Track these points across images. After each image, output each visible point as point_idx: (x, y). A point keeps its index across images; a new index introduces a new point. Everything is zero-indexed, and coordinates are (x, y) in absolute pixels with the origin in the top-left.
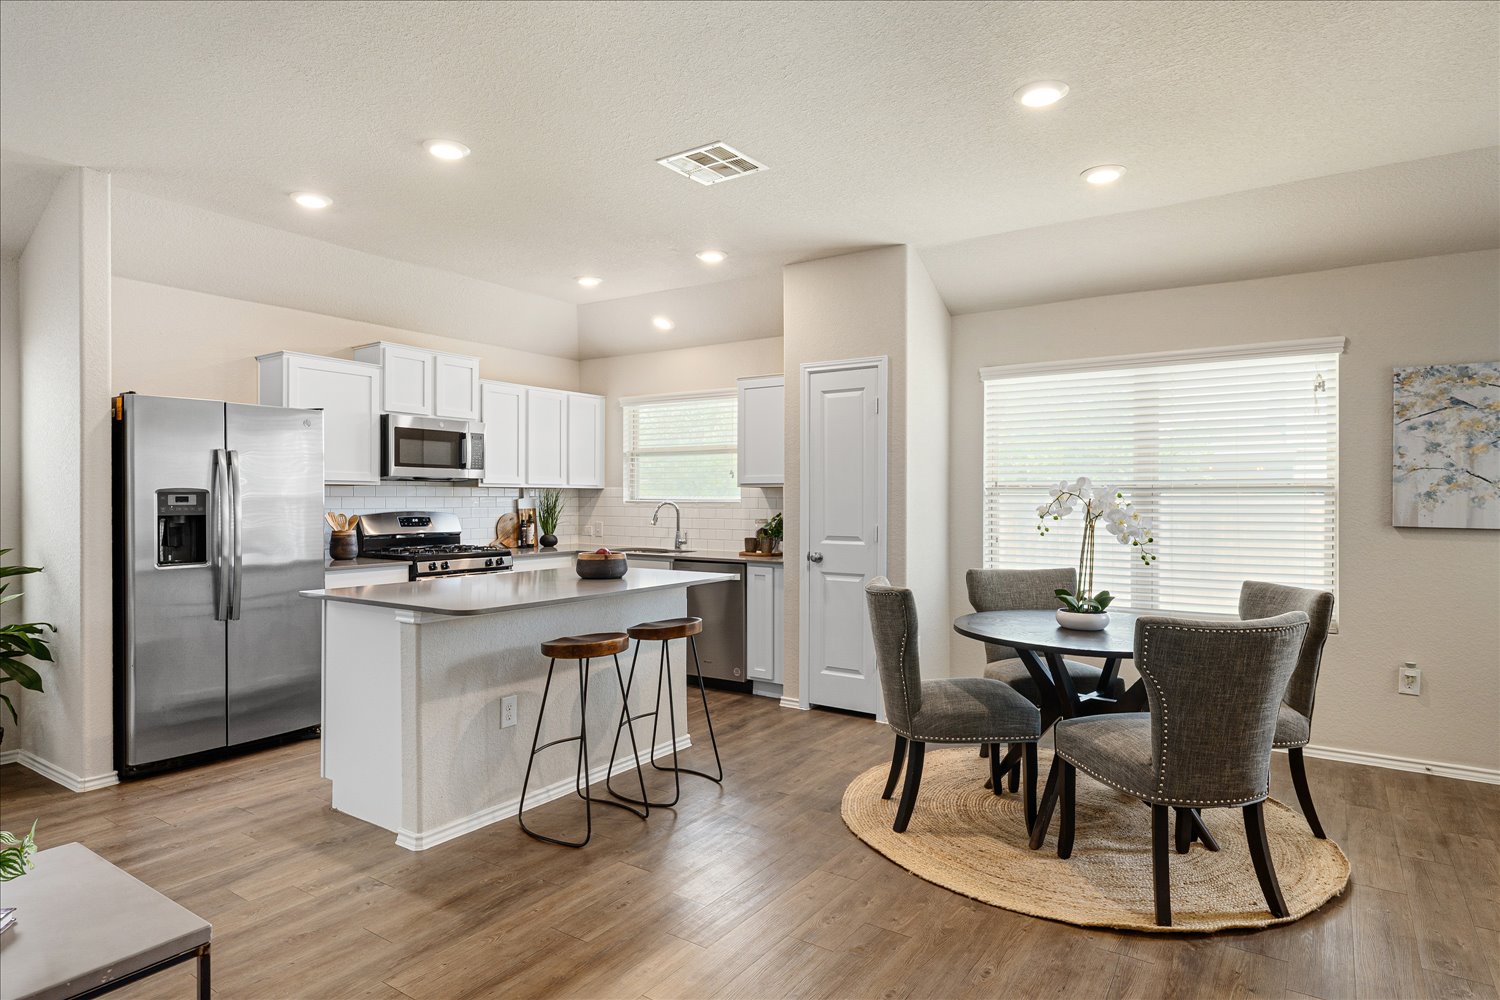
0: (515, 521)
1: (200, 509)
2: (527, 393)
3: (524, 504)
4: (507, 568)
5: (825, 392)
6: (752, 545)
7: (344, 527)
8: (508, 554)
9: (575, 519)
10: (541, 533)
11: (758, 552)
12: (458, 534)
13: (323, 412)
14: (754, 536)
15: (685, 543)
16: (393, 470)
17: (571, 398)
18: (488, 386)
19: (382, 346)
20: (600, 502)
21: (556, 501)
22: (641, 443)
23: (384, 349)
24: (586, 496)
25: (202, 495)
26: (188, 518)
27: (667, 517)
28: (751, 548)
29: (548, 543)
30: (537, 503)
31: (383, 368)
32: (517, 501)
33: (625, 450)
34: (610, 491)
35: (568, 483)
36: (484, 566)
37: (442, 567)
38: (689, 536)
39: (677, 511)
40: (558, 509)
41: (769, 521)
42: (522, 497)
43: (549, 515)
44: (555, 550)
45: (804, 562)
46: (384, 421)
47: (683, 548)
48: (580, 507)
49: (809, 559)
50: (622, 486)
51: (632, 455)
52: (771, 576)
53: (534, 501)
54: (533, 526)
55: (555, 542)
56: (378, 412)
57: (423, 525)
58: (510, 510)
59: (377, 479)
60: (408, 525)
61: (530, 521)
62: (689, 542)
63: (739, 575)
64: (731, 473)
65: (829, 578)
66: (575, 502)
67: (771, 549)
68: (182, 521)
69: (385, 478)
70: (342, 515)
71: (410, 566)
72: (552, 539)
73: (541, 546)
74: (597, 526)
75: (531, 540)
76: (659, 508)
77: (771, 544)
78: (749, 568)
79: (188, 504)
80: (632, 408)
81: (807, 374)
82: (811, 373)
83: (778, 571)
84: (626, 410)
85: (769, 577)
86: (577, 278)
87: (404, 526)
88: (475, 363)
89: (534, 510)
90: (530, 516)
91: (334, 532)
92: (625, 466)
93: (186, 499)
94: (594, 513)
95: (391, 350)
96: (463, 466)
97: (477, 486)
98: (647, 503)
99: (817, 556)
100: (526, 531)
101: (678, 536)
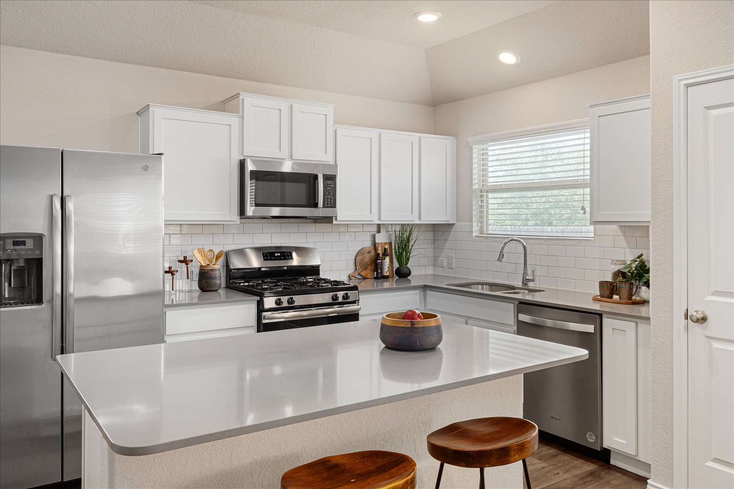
0: (373, 253)
1: (37, 252)
2: (380, 135)
3: (381, 239)
4: (354, 302)
5: (709, 108)
6: (609, 290)
7: (211, 261)
8: (355, 288)
9: (430, 252)
10: (396, 265)
11: (616, 297)
12: (318, 267)
13: (163, 156)
14: (610, 279)
15: (533, 280)
16: (250, 210)
17: (422, 139)
18: (342, 131)
19: (241, 97)
20: (452, 236)
21: (410, 235)
22: (490, 180)
23: (243, 100)
24: (439, 230)
25: (38, 239)
26: (27, 261)
27: (514, 253)
28: (607, 293)
29: (403, 274)
30: (393, 238)
31: (242, 117)
32: (374, 236)
33: (475, 187)
34: (461, 226)
35: (420, 219)
36: (330, 301)
37: (288, 302)
38: (537, 273)
39: (525, 247)
40: (411, 243)
41: (628, 263)
42: (379, 231)
43: (403, 249)
44: (409, 281)
45: (679, 321)
46: (242, 164)
47: (531, 285)
48: (435, 240)
49: (686, 317)
50: (472, 222)
51: (481, 191)
52: (633, 333)
53: (390, 236)
54: (387, 259)
55: (409, 274)
56: (237, 158)
57: (285, 259)
58: (368, 244)
59: (236, 218)
60: (271, 259)
61: (385, 254)
62: (537, 278)
63: (593, 326)
64: (583, 208)
65: (716, 345)
66: (430, 235)
67: (631, 295)
68: (22, 264)
69: (243, 217)
70: (211, 250)
71: (258, 301)
72: (406, 271)
73: (396, 278)
74: (449, 258)
75: (386, 272)
76: (505, 244)
77: (631, 289)
78: (605, 320)
79: (26, 247)
80: (482, 147)
81: (682, 88)
82: (688, 86)
83: (642, 327)
84: (476, 149)
85: (631, 333)
86: (416, 15)
87: (267, 260)
88: (330, 110)
89: (390, 244)
90: (385, 250)
91: (201, 266)
92: (474, 203)
93: (24, 243)
94: (447, 246)
95: (249, 101)
96: (316, 205)
97: (332, 222)
98: (495, 238)
99: (700, 316)
100: (382, 264)
101: (525, 273)
